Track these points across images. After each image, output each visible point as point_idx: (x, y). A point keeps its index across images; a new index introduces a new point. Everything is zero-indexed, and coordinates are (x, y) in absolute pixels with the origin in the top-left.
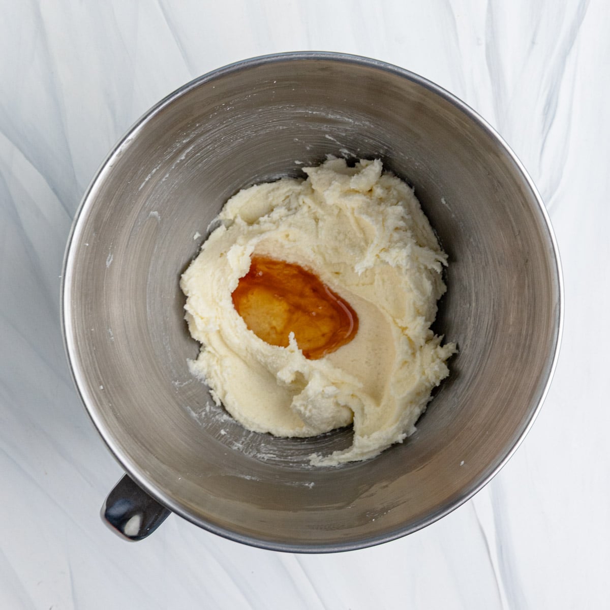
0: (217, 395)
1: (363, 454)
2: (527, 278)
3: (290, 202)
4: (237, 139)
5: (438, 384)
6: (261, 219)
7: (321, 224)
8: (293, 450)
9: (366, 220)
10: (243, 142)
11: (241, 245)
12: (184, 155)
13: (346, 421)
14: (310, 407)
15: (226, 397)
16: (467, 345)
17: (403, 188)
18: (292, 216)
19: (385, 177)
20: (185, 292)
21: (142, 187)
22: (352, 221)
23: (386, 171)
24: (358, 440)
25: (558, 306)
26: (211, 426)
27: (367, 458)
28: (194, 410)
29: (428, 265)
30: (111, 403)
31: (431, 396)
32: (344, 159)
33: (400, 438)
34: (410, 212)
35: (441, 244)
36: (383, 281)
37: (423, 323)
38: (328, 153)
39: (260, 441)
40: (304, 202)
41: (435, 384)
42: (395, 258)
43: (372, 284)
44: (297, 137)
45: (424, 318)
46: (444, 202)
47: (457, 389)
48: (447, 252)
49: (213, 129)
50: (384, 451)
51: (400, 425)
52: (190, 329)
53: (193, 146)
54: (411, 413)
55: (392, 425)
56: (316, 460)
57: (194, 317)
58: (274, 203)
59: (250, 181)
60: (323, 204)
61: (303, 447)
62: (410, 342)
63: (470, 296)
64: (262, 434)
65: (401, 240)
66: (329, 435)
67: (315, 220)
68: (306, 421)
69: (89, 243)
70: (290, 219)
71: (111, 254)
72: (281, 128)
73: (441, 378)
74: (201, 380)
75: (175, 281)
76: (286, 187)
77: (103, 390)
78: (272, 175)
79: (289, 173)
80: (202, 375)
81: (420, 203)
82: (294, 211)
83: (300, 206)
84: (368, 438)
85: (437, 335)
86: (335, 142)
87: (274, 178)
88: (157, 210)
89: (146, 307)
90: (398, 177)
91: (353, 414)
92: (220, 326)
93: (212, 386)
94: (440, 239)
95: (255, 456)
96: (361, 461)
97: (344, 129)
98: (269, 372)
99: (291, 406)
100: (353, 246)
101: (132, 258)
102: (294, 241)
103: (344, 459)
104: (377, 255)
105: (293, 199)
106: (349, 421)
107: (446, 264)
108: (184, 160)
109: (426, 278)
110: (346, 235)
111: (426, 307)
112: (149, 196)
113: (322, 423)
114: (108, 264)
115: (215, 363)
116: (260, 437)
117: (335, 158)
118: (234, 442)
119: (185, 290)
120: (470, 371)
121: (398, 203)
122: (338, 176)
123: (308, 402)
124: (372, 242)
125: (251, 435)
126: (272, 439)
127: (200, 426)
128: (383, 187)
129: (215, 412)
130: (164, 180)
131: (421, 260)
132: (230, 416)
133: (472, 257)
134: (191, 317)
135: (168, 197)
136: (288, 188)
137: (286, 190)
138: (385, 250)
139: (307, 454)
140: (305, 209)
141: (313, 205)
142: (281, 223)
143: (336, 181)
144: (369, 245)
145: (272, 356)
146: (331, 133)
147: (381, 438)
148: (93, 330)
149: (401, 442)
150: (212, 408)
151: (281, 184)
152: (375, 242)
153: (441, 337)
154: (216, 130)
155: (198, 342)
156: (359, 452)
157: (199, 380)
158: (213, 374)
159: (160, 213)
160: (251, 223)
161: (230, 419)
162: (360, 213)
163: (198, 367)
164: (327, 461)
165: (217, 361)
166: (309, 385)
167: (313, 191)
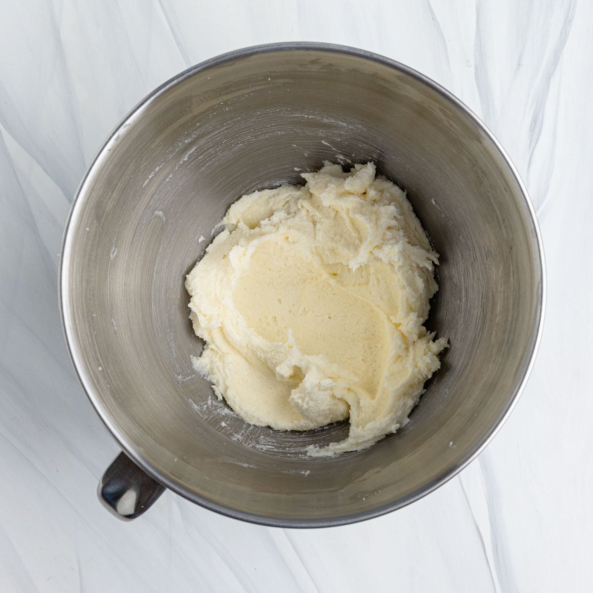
0: (219, 390)
1: (358, 444)
2: (511, 266)
3: (289, 207)
4: (238, 144)
5: (430, 377)
6: (262, 222)
7: (318, 226)
8: (291, 442)
9: (360, 219)
10: (244, 147)
11: (242, 247)
12: (187, 156)
13: (342, 415)
14: (307, 399)
15: (227, 391)
16: (457, 339)
17: (396, 190)
18: (292, 219)
19: (378, 181)
20: (189, 292)
21: (145, 184)
22: (347, 222)
23: (379, 176)
24: (354, 430)
25: (540, 285)
26: (212, 419)
27: (362, 448)
28: (196, 403)
29: (420, 263)
30: (109, 385)
31: (424, 389)
32: (340, 165)
33: (393, 428)
34: (402, 214)
35: (432, 245)
36: (378, 280)
37: (415, 319)
38: (324, 160)
39: (260, 434)
40: (302, 207)
41: (427, 377)
42: (388, 255)
43: (367, 284)
44: (296, 143)
45: (416, 314)
46: (434, 203)
47: (448, 381)
48: (437, 252)
49: (214, 131)
50: (379, 441)
51: (394, 416)
52: (194, 327)
53: (195, 148)
54: (405, 404)
55: (386, 416)
56: (313, 451)
57: (197, 314)
58: (275, 208)
59: (253, 187)
60: (320, 207)
61: (301, 440)
62: (403, 337)
63: (460, 293)
64: (262, 427)
65: (393, 238)
66: (326, 429)
67: (313, 223)
68: (304, 413)
69: (89, 228)
70: (289, 222)
71: (115, 248)
72: (279, 133)
73: (433, 370)
74: (204, 376)
75: (180, 281)
76: (286, 193)
77: (101, 371)
78: (272, 182)
79: (289, 180)
80: (205, 371)
81: (412, 206)
82: (293, 214)
83: (299, 210)
84: (363, 428)
85: (429, 331)
86: (331, 148)
87: (275, 185)
88: (162, 210)
89: (151, 303)
90: (391, 181)
91: (349, 407)
92: (222, 323)
93: (214, 381)
94: (431, 239)
95: (254, 447)
96: (357, 451)
97: (339, 134)
98: (269, 368)
99: (290, 399)
100: (348, 245)
101: (137, 254)
102: (293, 243)
103: (339, 449)
104: (371, 252)
105: (292, 204)
106: (345, 415)
107: (437, 263)
108: (187, 161)
109: (419, 276)
110: (342, 236)
111: (418, 303)
112: (153, 195)
113: (319, 416)
114: (112, 256)
115: (217, 359)
116: (260, 430)
117: (332, 164)
118: (234, 434)
119: (189, 289)
120: (461, 363)
121: (390, 203)
122: (333, 179)
123: (305, 395)
124: (366, 239)
125: (252, 428)
126: (272, 432)
127: (202, 418)
128: (376, 189)
129: (217, 406)
130: (168, 180)
131: (413, 258)
132: (232, 410)
133: (462, 254)
134: (196, 315)
135: (173, 199)
136: (288, 194)
137: (286, 195)
138: (378, 247)
139: (305, 446)
140: (304, 212)
141: (311, 209)
142: (280, 225)
143: (332, 184)
144: (363, 242)
145: (271, 352)
146: (326, 139)
147: (375, 428)
148: (94, 315)
149: (395, 432)
150: (214, 402)
151: (281, 191)
152: (369, 239)
153: (433, 334)
154: (217, 132)
155: (202, 339)
156: (354, 443)
157: (202, 376)
158: (215, 370)
159: (165, 213)
160: (252, 227)
161: (232, 413)
162: (354, 213)
163: (201, 363)
164: (323, 452)
165: (220, 358)
166: (306, 378)
167: (311, 195)
